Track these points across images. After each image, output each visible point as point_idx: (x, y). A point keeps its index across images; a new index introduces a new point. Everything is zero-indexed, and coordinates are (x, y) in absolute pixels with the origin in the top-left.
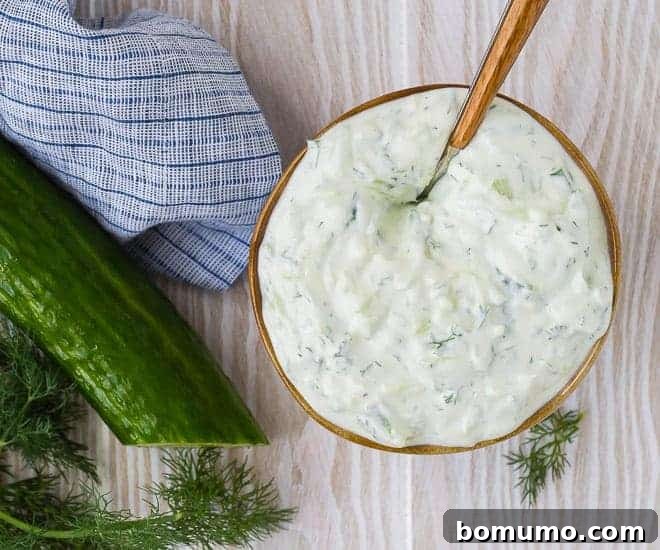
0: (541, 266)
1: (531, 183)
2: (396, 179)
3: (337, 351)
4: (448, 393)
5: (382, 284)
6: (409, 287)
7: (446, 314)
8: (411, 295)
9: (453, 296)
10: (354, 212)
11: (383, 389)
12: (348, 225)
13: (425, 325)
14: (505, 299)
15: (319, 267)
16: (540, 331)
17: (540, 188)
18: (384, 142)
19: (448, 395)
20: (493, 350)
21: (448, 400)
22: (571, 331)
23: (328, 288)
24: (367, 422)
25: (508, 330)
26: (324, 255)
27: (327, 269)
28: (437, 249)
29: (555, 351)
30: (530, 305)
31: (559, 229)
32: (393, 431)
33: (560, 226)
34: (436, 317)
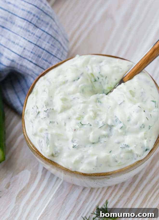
0: (131, 122)
1: (143, 99)
2: (98, 78)
3: (46, 110)
4: (75, 144)
5: (74, 99)
6: (83, 103)
7: (90, 118)
8: (82, 106)
9: (96, 115)
10: (79, 78)
11: (54, 131)
12: (74, 81)
13: (81, 117)
14: (113, 125)
15: (57, 88)
16: (119, 143)
17: (145, 102)
18: (101, 64)
19: (75, 145)
20: (99, 138)
21: (74, 147)
22: (130, 149)
23: (55, 94)
24: (41, 142)
25: (108, 136)
26: (60, 85)
27: (59, 89)
28: (99, 103)
29: (121, 153)
30: (120, 131)
31: (144, 111)
32: (49, 146)
33: (145, 111)
34: (86, 117)
